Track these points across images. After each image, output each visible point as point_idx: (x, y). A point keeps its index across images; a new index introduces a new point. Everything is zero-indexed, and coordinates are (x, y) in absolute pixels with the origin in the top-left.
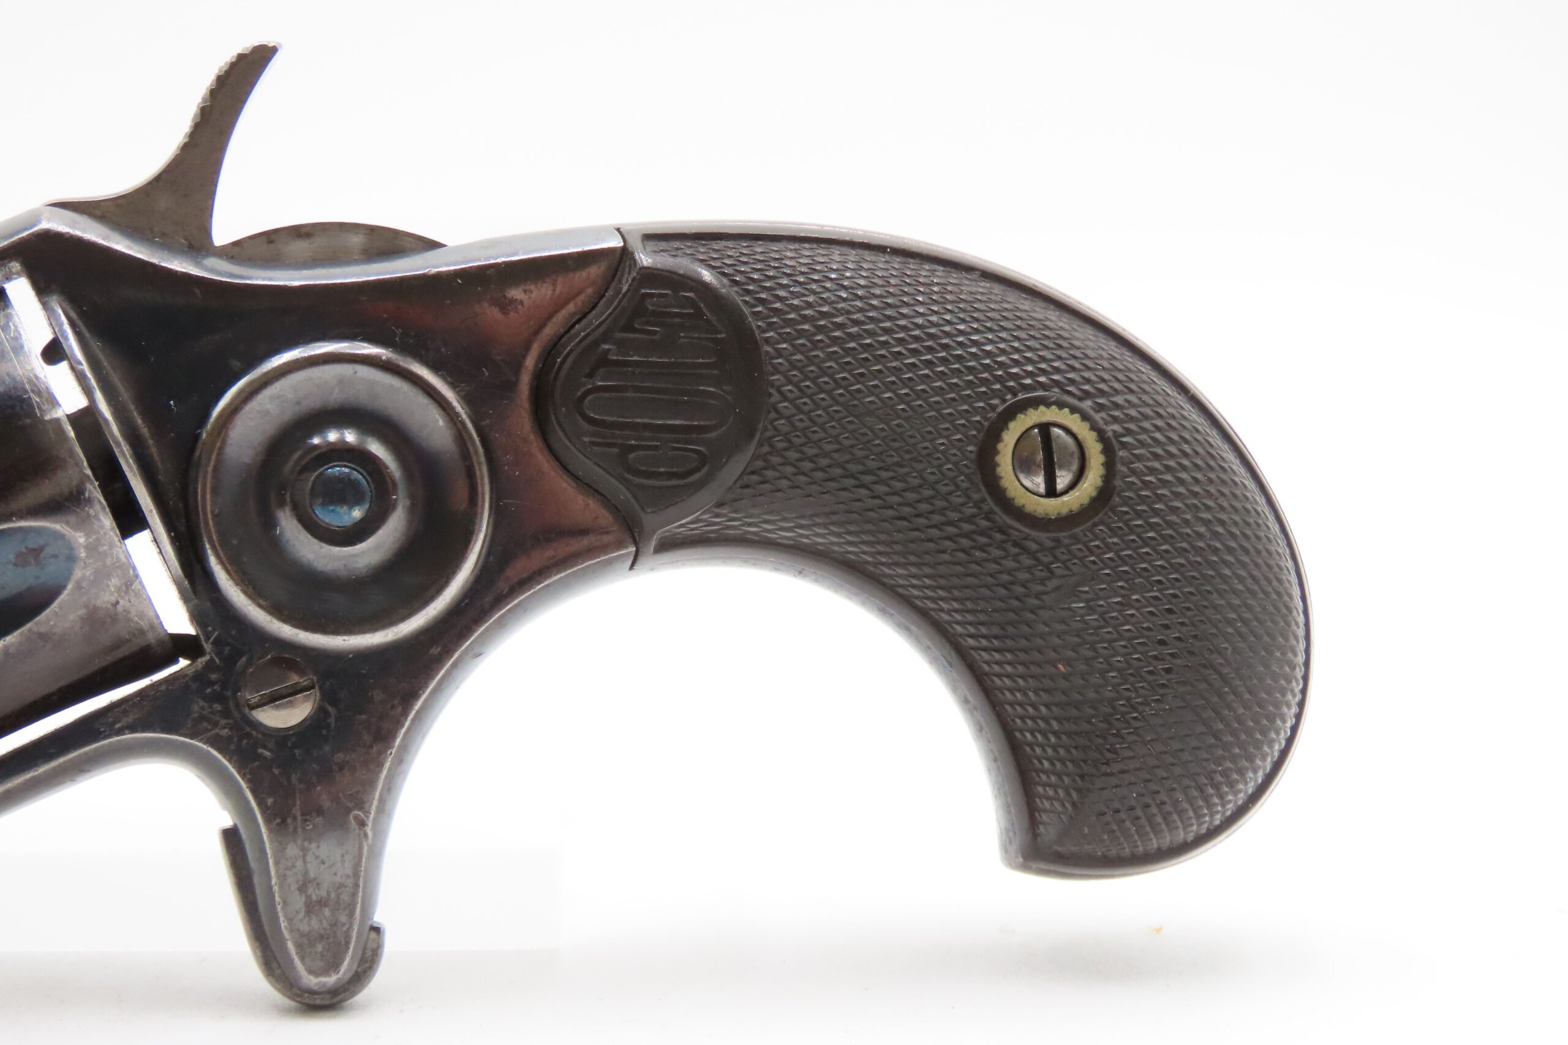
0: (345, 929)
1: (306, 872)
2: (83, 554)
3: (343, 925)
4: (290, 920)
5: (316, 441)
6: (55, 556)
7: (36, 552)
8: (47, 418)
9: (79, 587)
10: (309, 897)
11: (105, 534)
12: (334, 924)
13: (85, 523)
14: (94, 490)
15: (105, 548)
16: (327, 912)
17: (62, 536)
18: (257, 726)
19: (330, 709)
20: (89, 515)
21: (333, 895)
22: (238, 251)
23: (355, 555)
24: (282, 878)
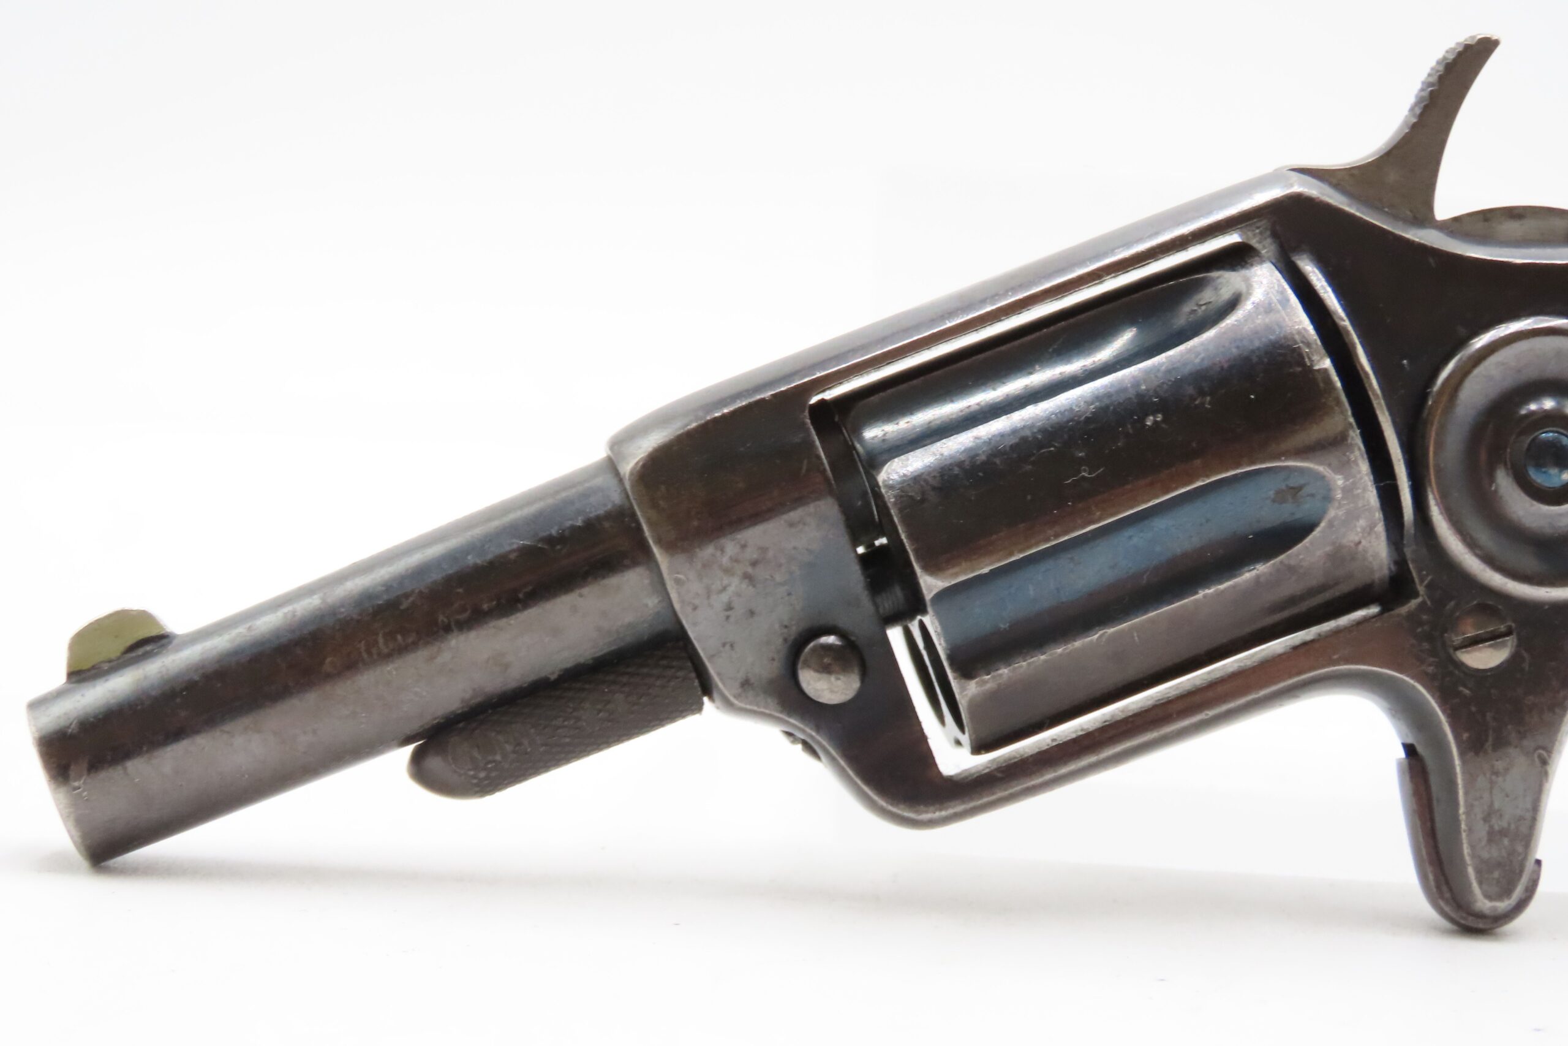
0: (1520, 858)
1: (1492, 804)
2: (1339, 496)
3: (1519, 854)
4: (1472, 847)
5: (1533, 407)
6: (1312, 495)
7: (1296, 491)
8: (1316, 367)
9: (1331, 525)
10: (1491, 827)
11: (1361, 478)
12: (1512, 853)
13: (1344, 467)
14: (1355, 437)
15: (1359, 491)
16: (1506, 841)
17: (1323, 477)
18: (1461, 665)
19: (1525, 655)
20: (1349, 460)
21: (1513, 826)
22: (1458, 226)
23: (1561, 515)
24: (1470, 807)
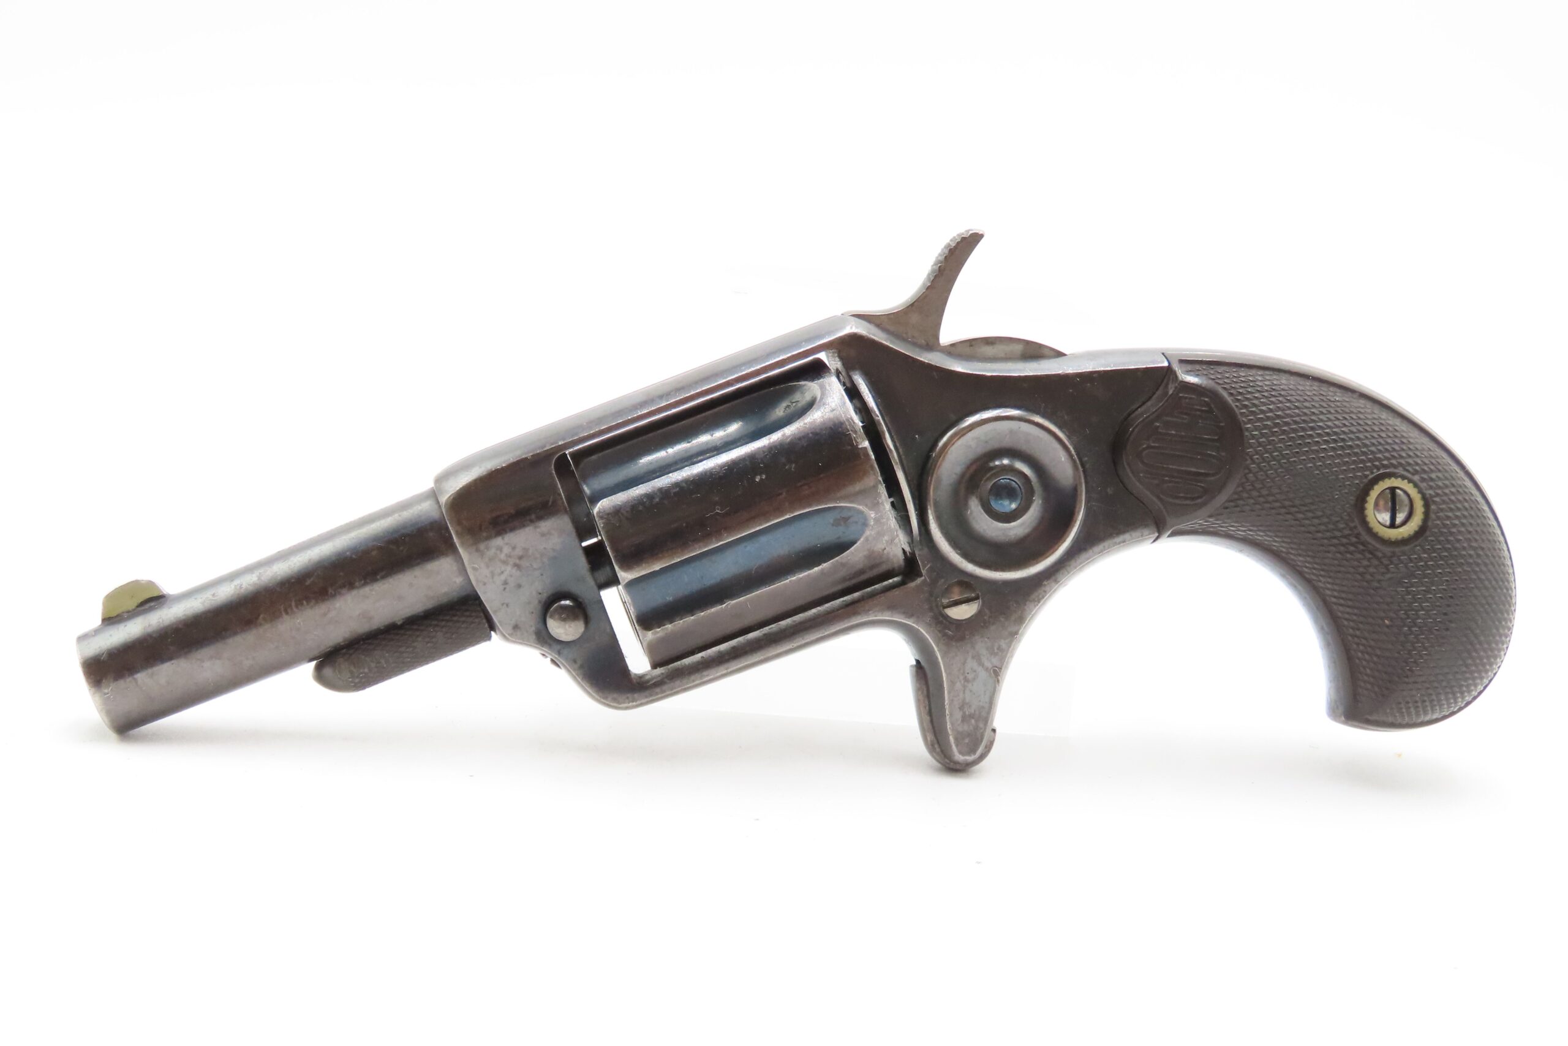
0: (982, 731)
1: (964, 699)
2: (872, 523)
3: (981, 729)
4: (952, 724)
5: (997, 463)
6: (856, 522)
7: (846, 520)
8: (860, 446)
9: (867, 539)
10: (964, 713)
11: (886, 513)
12: (976, 728)
13: (876, 505)
14: (882, 490)
15: (885, 520)
16: (973, 721)
17: (861, 512)
18: (947, 617)
19: (987, 611)
20: (878, 502)
21: (977, 713)
22: (957, 350)
23: (1010, 529)
24: (951, 701)
